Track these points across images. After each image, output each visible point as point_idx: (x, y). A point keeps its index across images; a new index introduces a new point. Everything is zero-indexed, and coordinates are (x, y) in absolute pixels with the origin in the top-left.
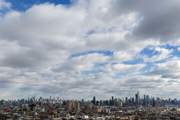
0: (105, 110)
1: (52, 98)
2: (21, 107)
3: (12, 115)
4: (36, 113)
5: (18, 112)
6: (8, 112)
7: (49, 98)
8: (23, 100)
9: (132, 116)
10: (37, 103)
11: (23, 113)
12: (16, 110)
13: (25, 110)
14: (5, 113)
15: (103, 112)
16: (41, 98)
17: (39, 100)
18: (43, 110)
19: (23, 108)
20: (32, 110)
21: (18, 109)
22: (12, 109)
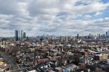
0: (82, 42)
1: (54, 35)
7: (52, 35)
8: (39, 36)
9: (98, 45)
12: (34, 41)
15: (81, 42)
16: (48, 35)
18: (47, 41)
20: (41, 41)
22: (32, 41)
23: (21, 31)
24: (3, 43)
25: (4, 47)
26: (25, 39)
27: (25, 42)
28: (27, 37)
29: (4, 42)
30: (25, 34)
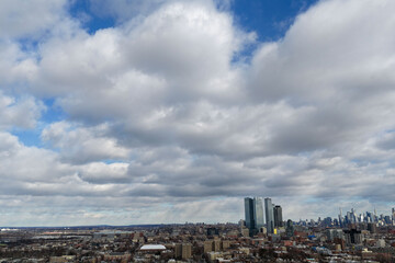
2: (328, 234)
3: (313, 250)
4: (366, 250)
5: (324, 246)
6: (304, 244)
7: (390, 214)
8: (329, 219)
10: (362, 226)
11: (334, 248)
12: (319, 240)
13: (339, 241)
14: (300, 246)
16: (369, 215)
17: (365, 219)
18: (382, 243)
19: (332, 238)
20: (353, 241)
21: (323, 239)
22: (310, 238)
23: (266, 200)
24: (213, 243)
25: (221, 260)
26: (283, 230)
27: (287, 243)
28: (289, 221)
29: (217, 240)
30: (277, 210)
